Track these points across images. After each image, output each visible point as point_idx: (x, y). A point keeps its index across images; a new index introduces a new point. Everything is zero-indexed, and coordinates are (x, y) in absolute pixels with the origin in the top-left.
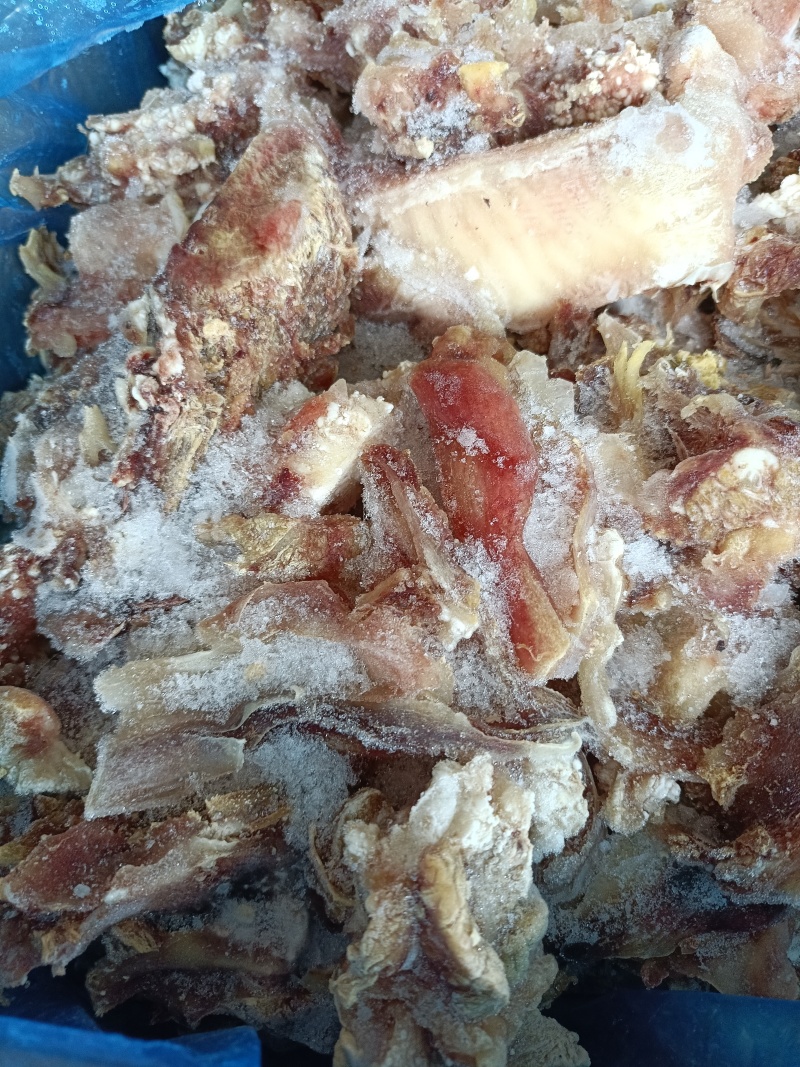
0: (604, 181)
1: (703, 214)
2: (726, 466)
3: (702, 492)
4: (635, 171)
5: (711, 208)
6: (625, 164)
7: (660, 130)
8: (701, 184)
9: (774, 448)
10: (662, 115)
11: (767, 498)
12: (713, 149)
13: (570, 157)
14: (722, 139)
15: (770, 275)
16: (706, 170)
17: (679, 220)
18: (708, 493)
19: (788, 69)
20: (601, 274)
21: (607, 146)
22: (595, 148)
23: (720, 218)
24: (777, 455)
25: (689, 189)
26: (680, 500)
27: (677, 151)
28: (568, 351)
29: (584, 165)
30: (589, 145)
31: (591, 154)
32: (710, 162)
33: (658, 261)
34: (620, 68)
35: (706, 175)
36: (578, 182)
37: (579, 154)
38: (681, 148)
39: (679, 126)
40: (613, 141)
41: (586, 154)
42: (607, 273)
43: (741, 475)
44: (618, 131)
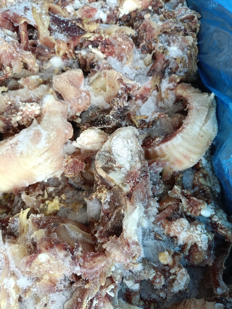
0: (16, 156)
1: (46, 161)
2: (36, 259)
3: (32, 266)
4: (24, 152)
5: (49, 158)
6: (21, 150)
7: (32, 137)
8: (45, 152)
9: (48, 253)
10: (33, 131)
11: (49, 266)
12: (49, 139)
13: (6, 150)
14: (53, 134)
15: (74, 169)
16: (46, 148)
17: (39, 164)
18: (34, 266)
19: (83, 97)
20: (22, 180)
21: (17, 144)
22: (13, 145)
23: (52, 161)
24: (49, 255)
25: (40, 155)
26: (28, 268)
27: (36, 144)
28: (18, 202)
29: (10, 151)
30: (11, 145)
31: (12, 147)
32: (47, 145)
33: (36, 177)
34: (27, 110)
35: (46, 149)
36: (9, 157)
37: (8, 148)
38: (37, 142)
39: (38, 134)
40: (18, 142)
41: (10, 148)
42: (24, 180)
43: (41, 261)
44: (20, 139)
